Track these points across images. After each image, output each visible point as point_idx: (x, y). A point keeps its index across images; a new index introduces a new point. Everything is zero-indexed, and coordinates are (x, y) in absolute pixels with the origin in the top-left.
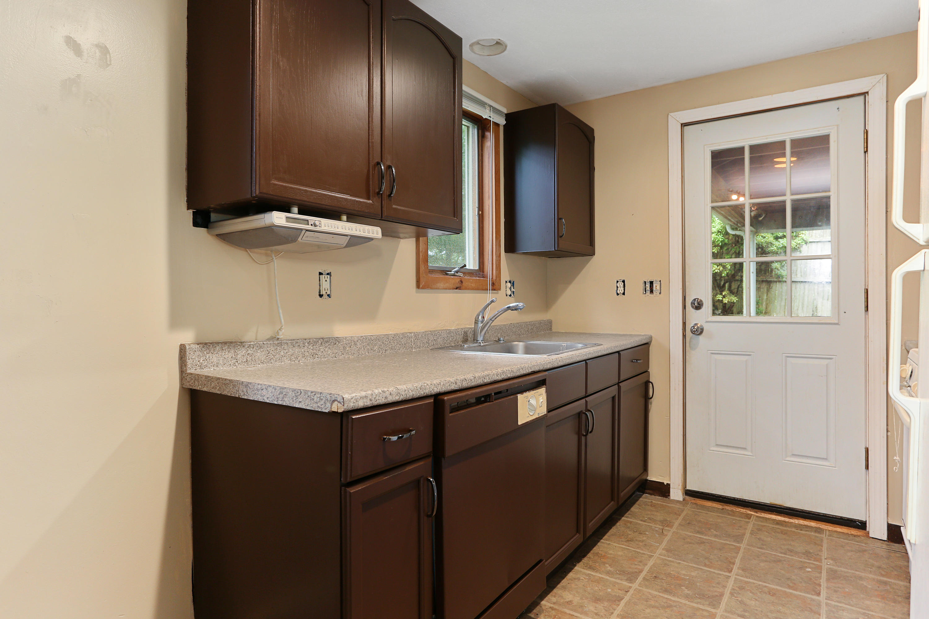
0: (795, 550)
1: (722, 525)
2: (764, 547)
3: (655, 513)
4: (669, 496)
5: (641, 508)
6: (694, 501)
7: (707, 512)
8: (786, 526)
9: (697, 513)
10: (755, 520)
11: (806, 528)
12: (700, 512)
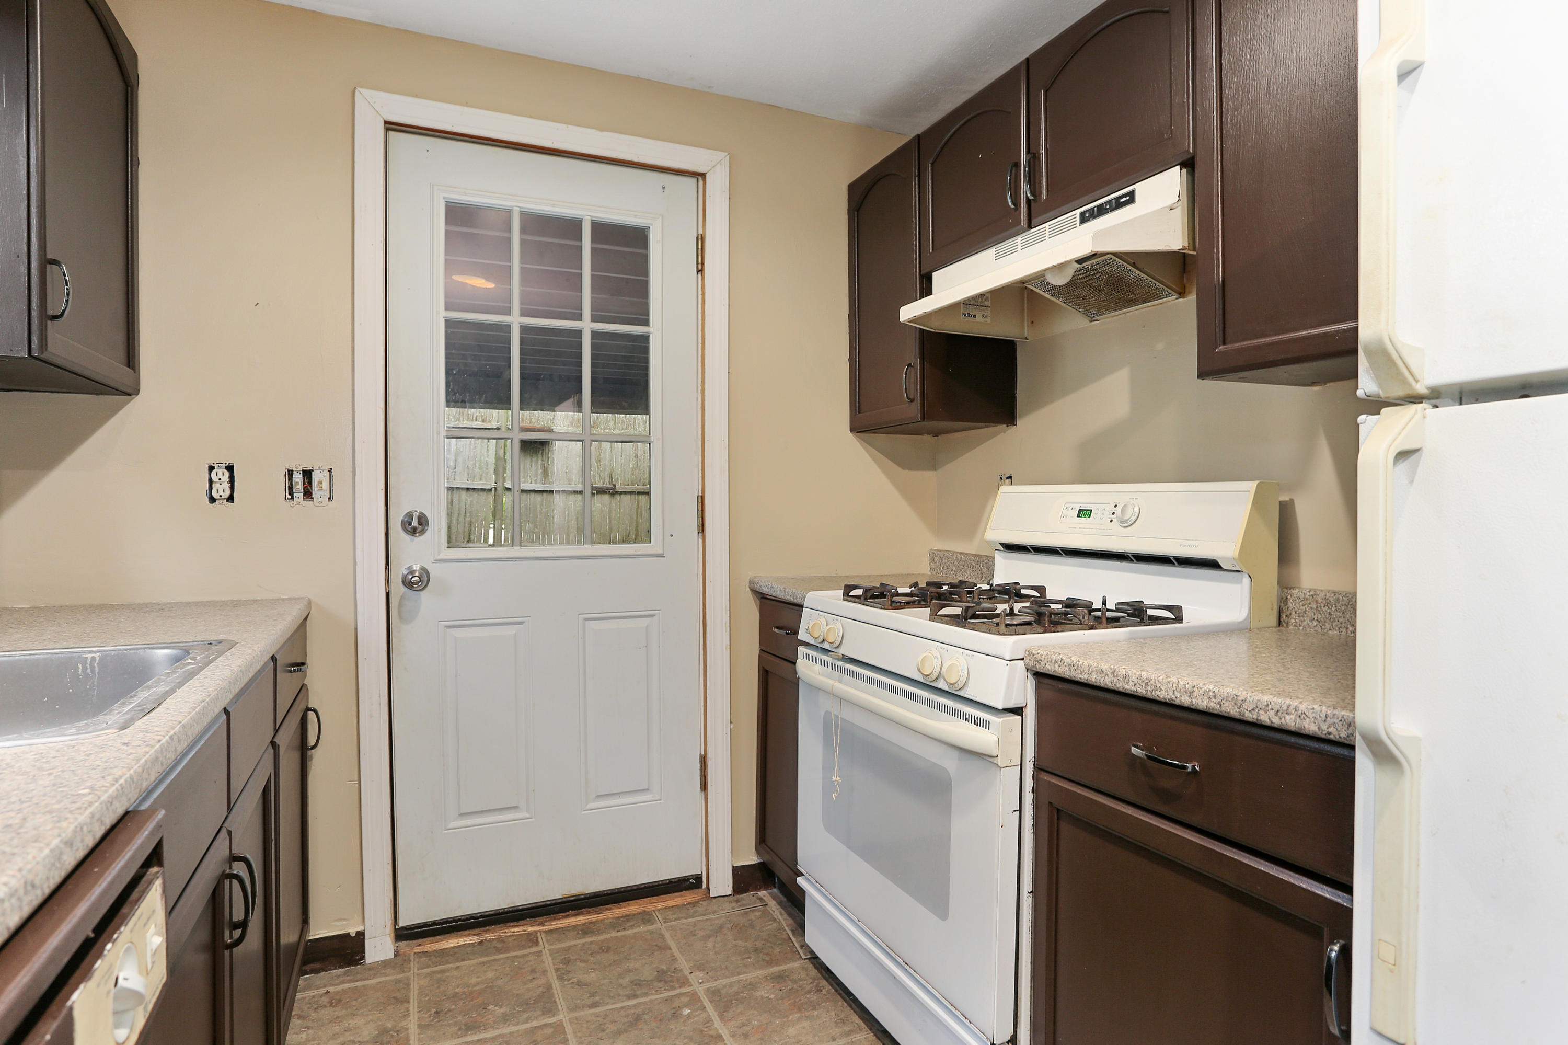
0: (642, 979)
1: (500, 982)
2: (597, 998)
3: (352, 1023)
4: (363, 958)
5: (310, 1024)
6: (418, 949)
7: (458, 964)
8: (599, 932)
9: (439, 976)
10: (547, 941)
11: (628, 921)
12: (443, 971)
